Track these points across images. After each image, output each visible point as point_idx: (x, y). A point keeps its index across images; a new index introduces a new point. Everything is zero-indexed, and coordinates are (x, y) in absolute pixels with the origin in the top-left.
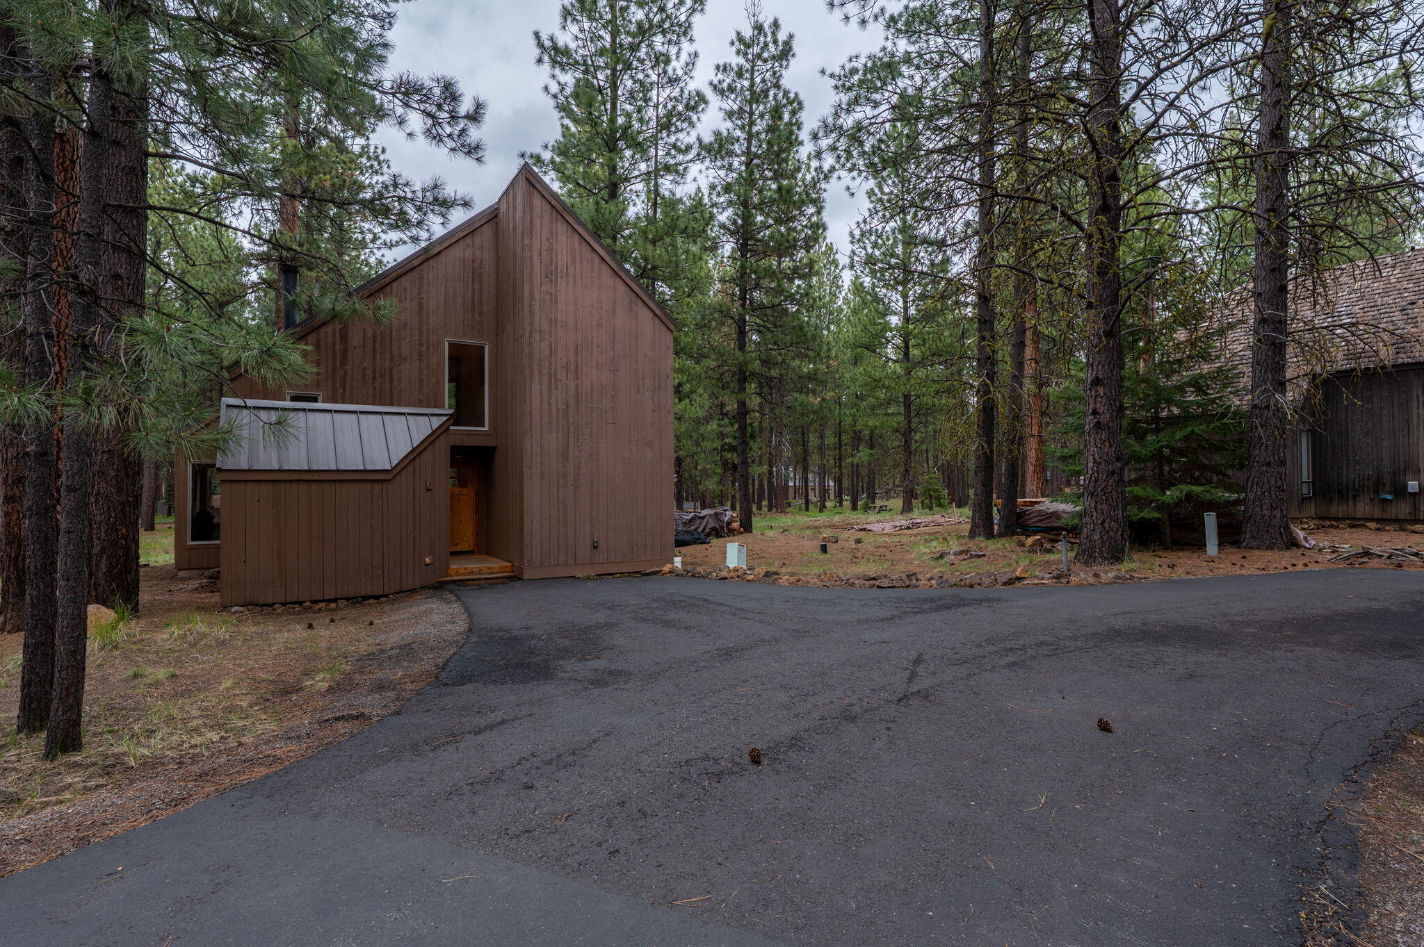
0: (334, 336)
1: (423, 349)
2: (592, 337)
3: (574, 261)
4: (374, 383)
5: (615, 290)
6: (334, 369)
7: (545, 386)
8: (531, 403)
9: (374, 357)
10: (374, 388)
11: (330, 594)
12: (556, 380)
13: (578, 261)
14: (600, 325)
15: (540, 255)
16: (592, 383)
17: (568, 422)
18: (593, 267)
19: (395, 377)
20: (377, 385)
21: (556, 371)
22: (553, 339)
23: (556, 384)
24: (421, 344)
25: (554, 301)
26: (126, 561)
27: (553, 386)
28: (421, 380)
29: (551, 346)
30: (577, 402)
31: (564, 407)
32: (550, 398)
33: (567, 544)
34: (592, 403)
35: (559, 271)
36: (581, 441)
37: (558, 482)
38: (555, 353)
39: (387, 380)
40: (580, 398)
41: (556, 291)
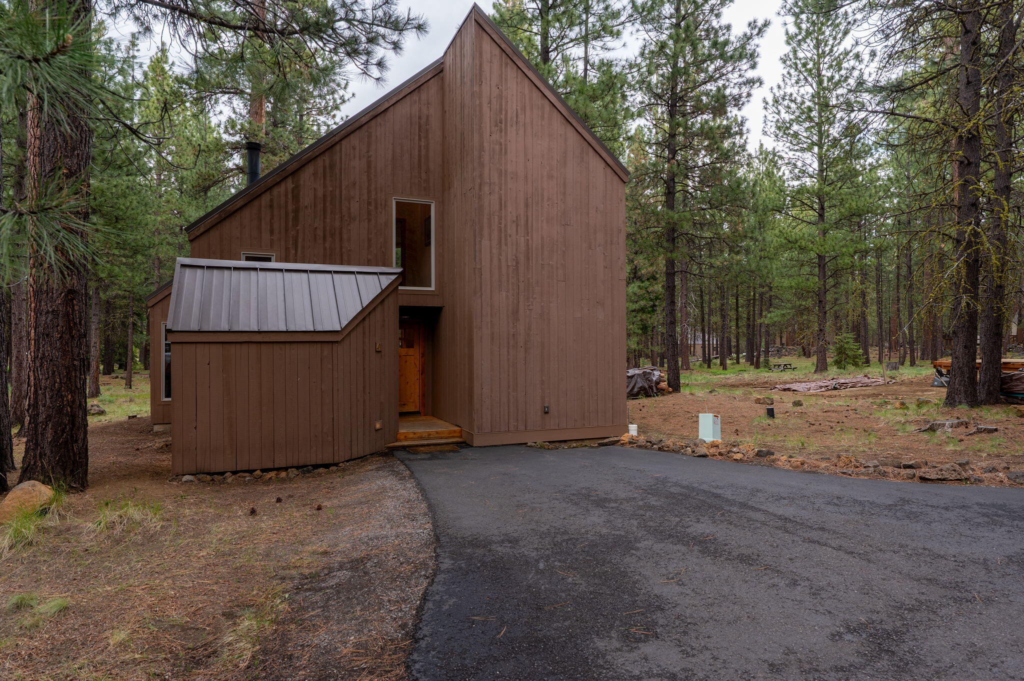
0: (286, 196)
1: (372, 208)
2: (543, 189)
3: (524, 109)
4: (324, 244)
6: (287, 230)
7: (495, 242)
8: (481, 260)
9: (325, 218)
10: (325, 249)
11: (280, 462)
12: (506, 236)
13: (528, 108)
14: (550, 177)
15: (490, 103)
16: (542, 238)
17: (518, 279)
18: (543, 114)
19: (345, 236)
20: (327, 245)
21: (505, 226)
22: (503, 192)
23: (506, 240)
24: (369, 204)
25: (504, 151)
26: (71, 429)
27: (503, 241)
28: (369, 240)
29: (501, 199)
30: (528, 258)
31: (514, 264)
32: (500, 254)
33: (517, 409)
34: (543, 260)
35: (509, 119)
36: (531, 300)
37: (508, 343)
38: (505, 207)
39: (337, 240)
40: (530, 254)
41: (506, 141)
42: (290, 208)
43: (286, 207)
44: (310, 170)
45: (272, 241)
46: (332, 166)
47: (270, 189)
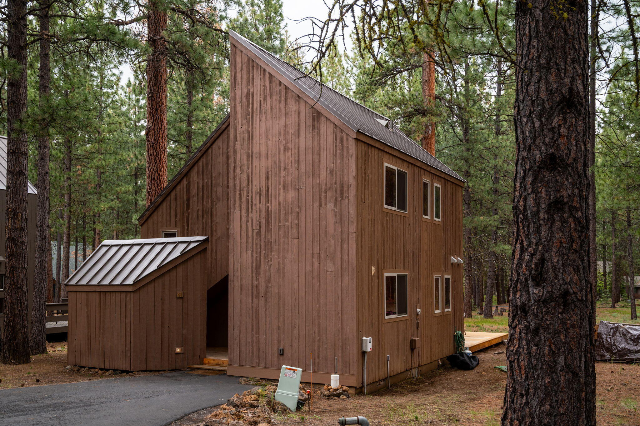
0: (183, 191)
2: (280, 161)
5: (299, 114)
6: (183, 213)
7: (244, 211)
8: (234, 226)
9: (203, 201)
10: (203, 223)
12: (252, 205)
13: (268, 97)
14: (286, 149)
15: (241, 102)
16: (280, 203)
17: (260, 240)
18: (280, 97)
19: (214, 213)
20: (204, 221)
21: (252, 197)
22: (250, 170)
23: (252, 209)
25: (251, 137)
27: (250, 210)
29: (248, 176)
30: (268, 222)
31: (258, 227)
32: (247, 221)
33: (259, 349)
34: (280, 222)
35: (254, 110)
36: (270, 256)
37: (252, 293)
38: (252, 182)
39: (210, 217)
40: (270, 219)
41: (252, 128)
42: (185, 198)
43: (183, 197)
44: (196, 169)
45: (176, 222)
46: (207, 164)
47: (175, 188)
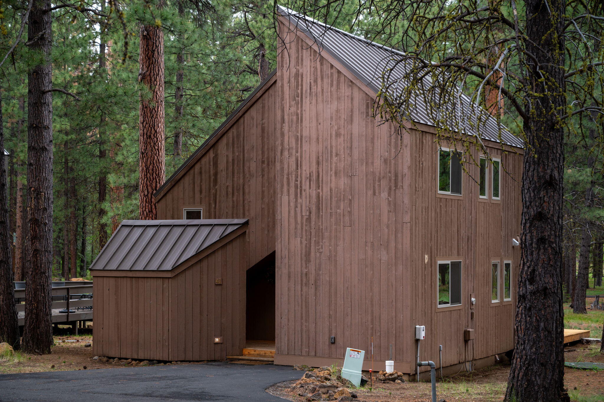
0: (210, 163)
2: (331, 147)
3: (316, 81)
5: (352, 99)
6: (210, 190)
7: (292, 196)
8: (281, 212)
12: (301, 191)
13: (319, 80)
14: (338, 135)
15: (289, 82)
16: (331, 190)
17: (310, 227)
18: (332, 81)
21: (301, 182)
22: (299, 154)
23: (301, 194)
25: (300, 119)
27: (299, 195)
29: (297, 160)
30: (318, 208)
31: (308, 214)
32: (296, 207)
33: (309, 338)
34: (331, 209)
35: (304, 92)
36: (321, 244)
37: (302, 280)
38: (301, 166)
40: (320, 205)
41: (302, 111)
42: (212, 172)
43: (210, 171)
44: (224, 141)
45: (201, 198)
46: (238, 136)
47: (199, 160)
